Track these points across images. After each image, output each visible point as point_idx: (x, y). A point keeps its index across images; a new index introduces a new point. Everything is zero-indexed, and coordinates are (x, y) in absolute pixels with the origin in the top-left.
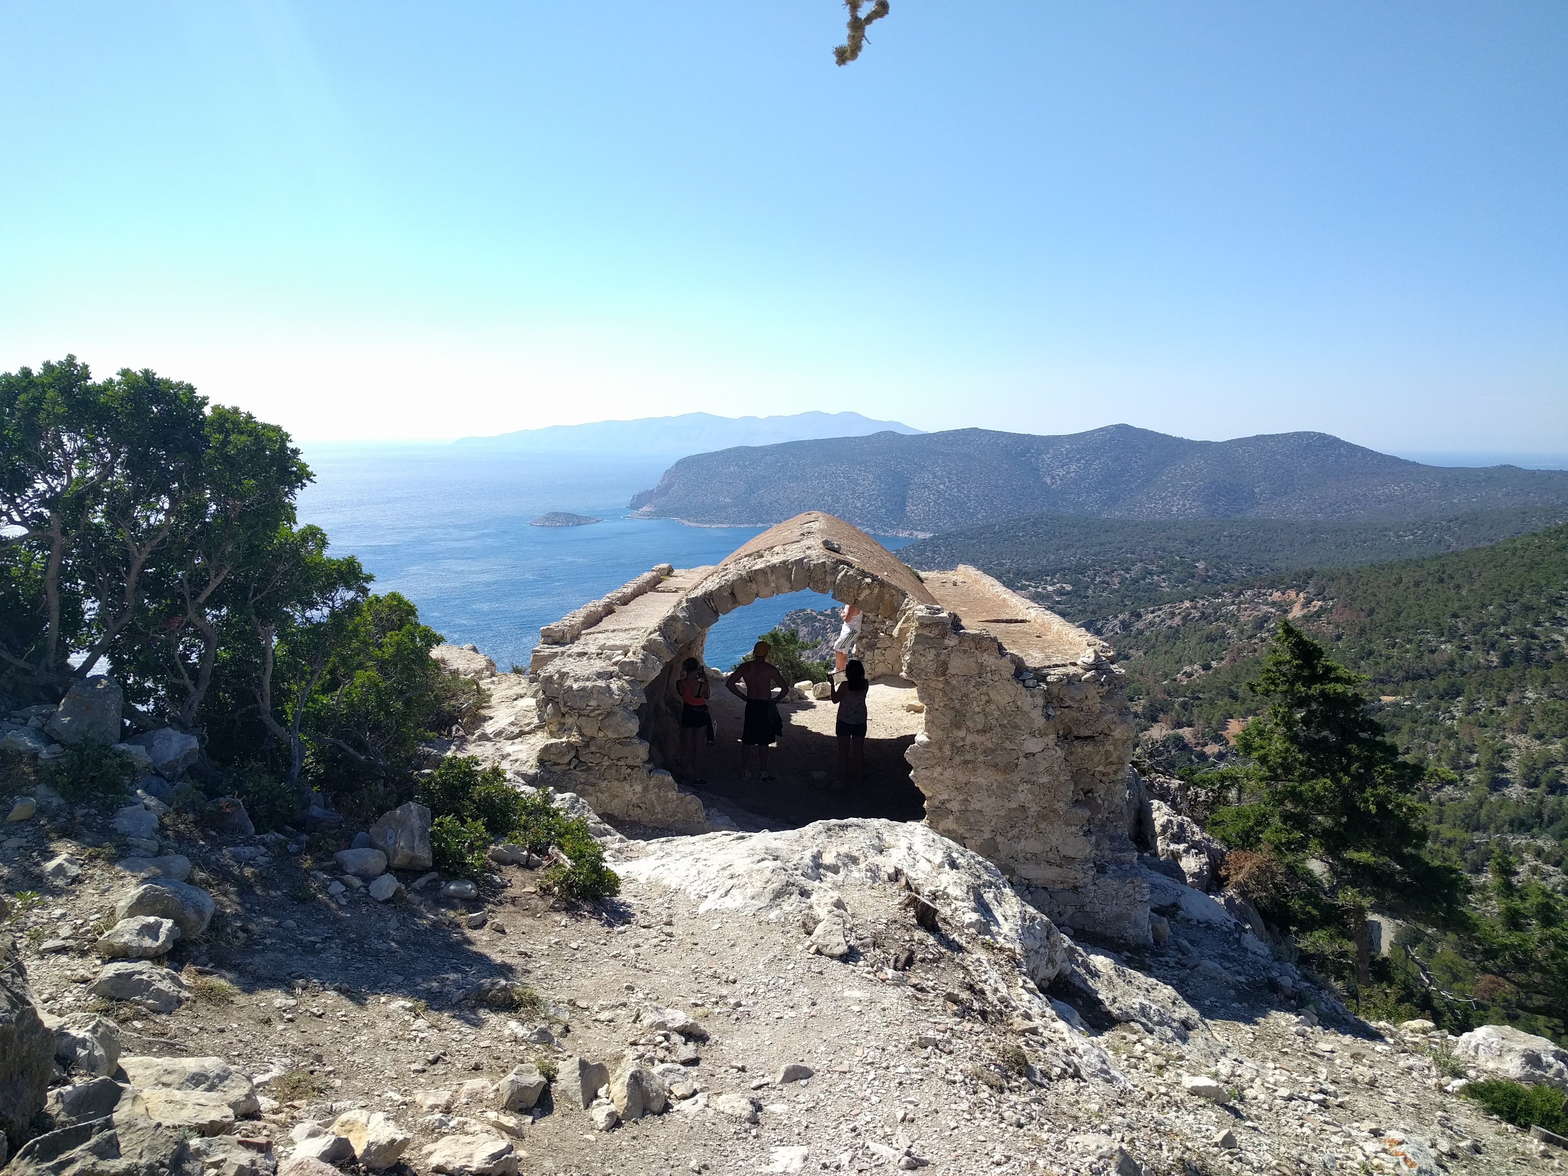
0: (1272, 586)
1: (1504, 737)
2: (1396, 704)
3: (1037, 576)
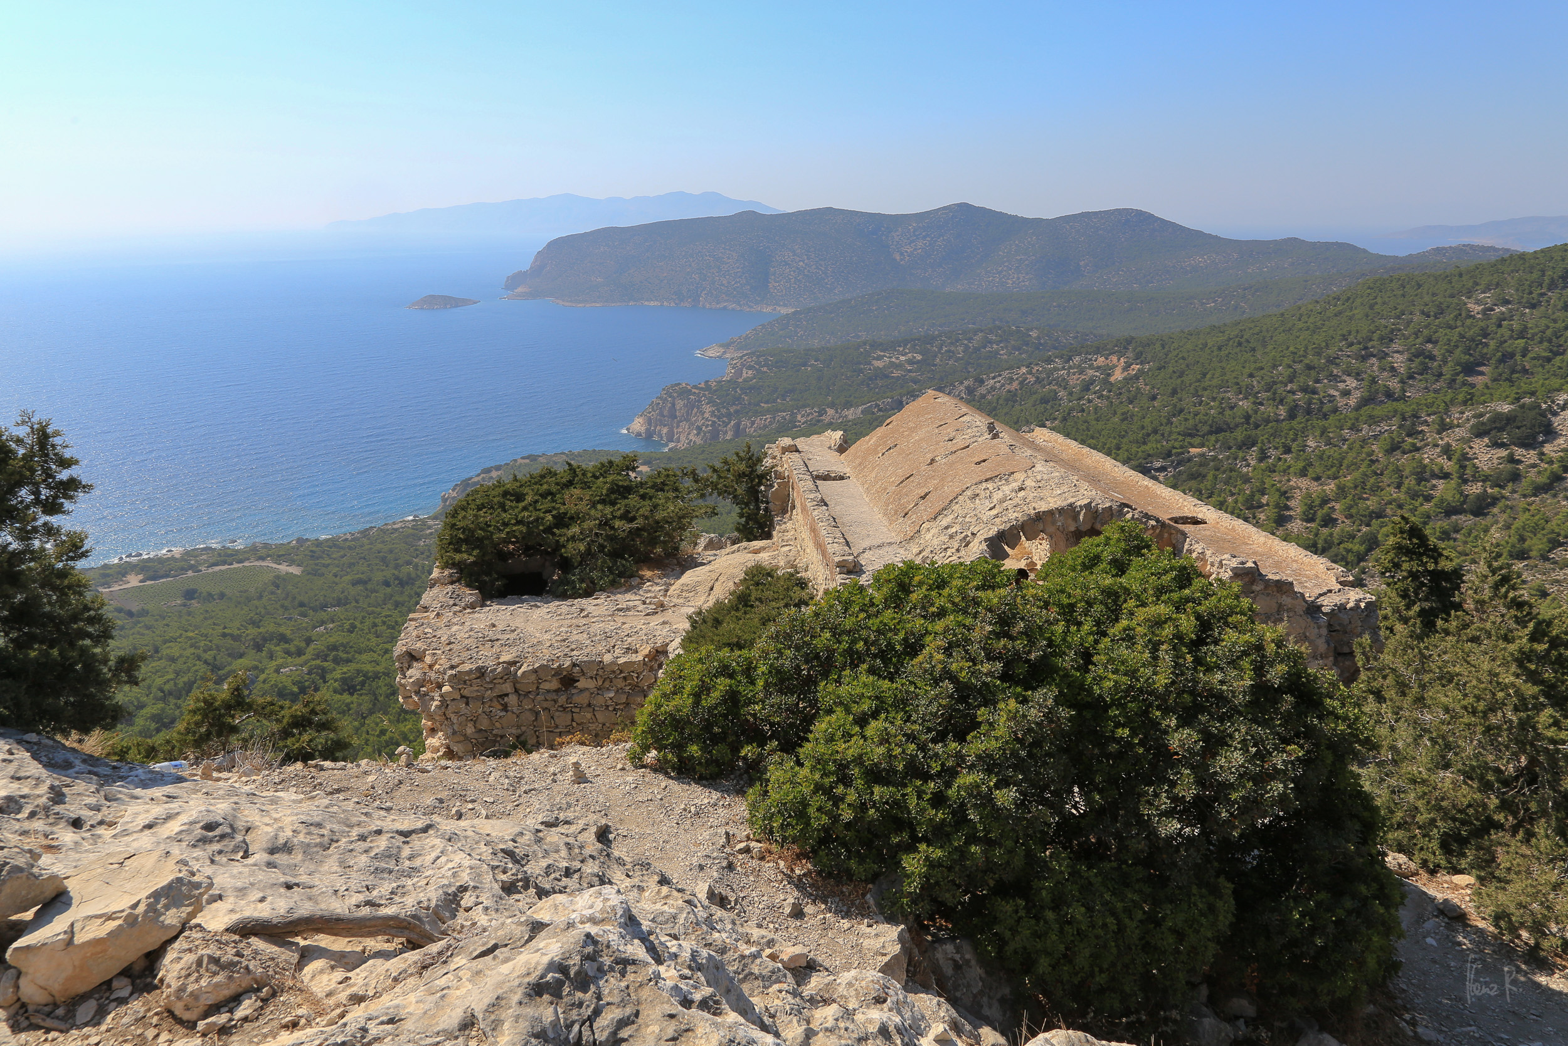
0: (1098, 351)
1: (1289, 480)
2: (1203, 455)
3: (890, 346)
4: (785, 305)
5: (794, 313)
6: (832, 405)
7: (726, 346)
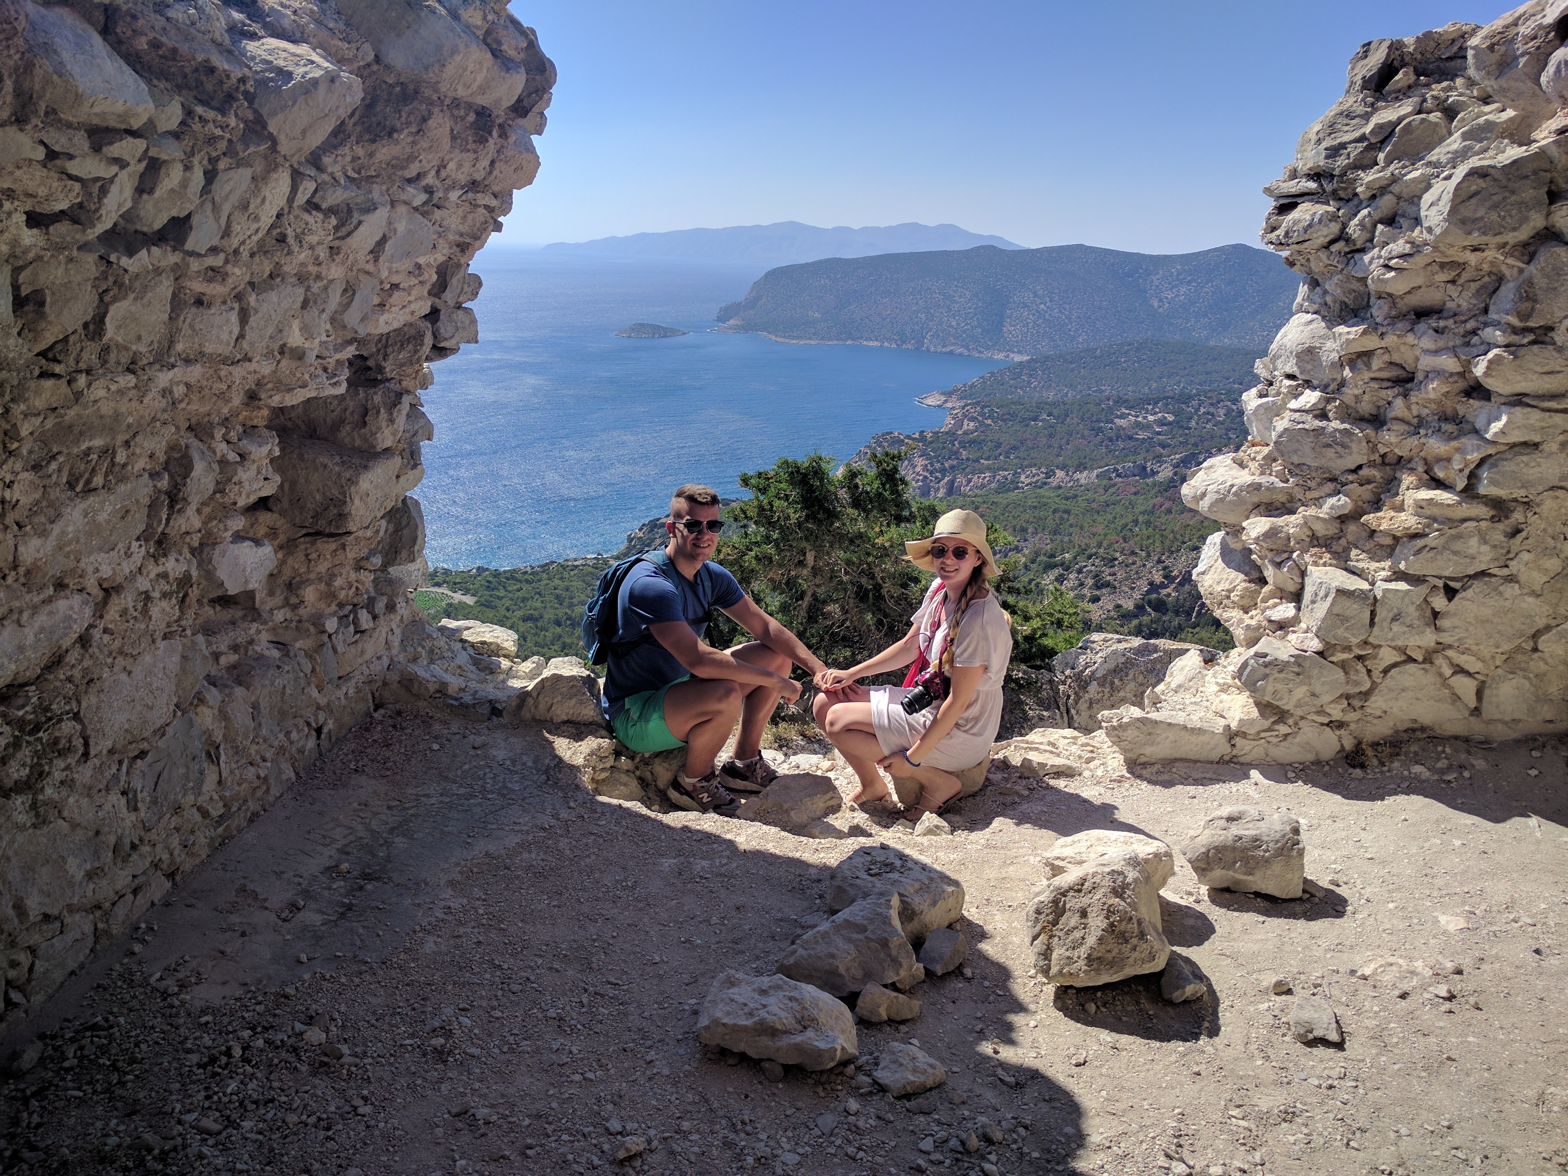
3: (1139, 404)
4: (1019, 352)
5: (1029, 362)
6: (1063, 467)
7: (949, 394)
